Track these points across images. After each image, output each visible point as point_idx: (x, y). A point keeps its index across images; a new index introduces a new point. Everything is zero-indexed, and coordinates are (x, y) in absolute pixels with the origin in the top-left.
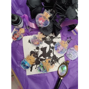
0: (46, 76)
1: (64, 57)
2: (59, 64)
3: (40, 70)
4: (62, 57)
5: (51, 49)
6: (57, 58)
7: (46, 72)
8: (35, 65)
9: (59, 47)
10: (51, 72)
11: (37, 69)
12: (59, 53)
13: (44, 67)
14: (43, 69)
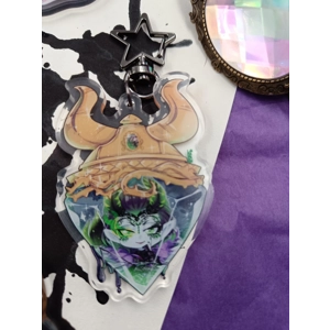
0: (238, 231)
2: (186, 43)
8: (59, 286)
10: (223, 154)
13: (127, 199)
14: (151, 220)
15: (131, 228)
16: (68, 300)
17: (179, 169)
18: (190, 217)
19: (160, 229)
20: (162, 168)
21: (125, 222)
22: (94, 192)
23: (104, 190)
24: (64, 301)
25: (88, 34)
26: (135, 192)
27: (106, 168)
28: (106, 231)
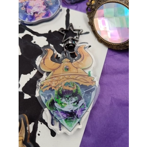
1: (72, 12)
3: (71, 116)
7: (93, 94)
8: (35, 128)
10: (103, 73)
11: (56, 128)
13: (64, 91)
14: (74, 99)
15: (66, 102)
16: (39, 135)
17: (85, 79)
18: (90, 98)
19: (78, 103)
20: (78, 78)
21: (63, 100)
22: (51, 88)
23: (55, 87)
24: (37, 135)
25: (50, 31)
26: (67, 88)
27: (56, 79)
28: (55, 104)
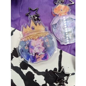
4: (60, 57)
5: (25, 72)
6: (55, 69)
9: (33, 48)
12: (45, 58)
